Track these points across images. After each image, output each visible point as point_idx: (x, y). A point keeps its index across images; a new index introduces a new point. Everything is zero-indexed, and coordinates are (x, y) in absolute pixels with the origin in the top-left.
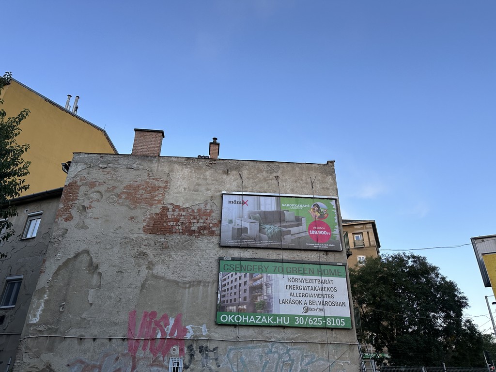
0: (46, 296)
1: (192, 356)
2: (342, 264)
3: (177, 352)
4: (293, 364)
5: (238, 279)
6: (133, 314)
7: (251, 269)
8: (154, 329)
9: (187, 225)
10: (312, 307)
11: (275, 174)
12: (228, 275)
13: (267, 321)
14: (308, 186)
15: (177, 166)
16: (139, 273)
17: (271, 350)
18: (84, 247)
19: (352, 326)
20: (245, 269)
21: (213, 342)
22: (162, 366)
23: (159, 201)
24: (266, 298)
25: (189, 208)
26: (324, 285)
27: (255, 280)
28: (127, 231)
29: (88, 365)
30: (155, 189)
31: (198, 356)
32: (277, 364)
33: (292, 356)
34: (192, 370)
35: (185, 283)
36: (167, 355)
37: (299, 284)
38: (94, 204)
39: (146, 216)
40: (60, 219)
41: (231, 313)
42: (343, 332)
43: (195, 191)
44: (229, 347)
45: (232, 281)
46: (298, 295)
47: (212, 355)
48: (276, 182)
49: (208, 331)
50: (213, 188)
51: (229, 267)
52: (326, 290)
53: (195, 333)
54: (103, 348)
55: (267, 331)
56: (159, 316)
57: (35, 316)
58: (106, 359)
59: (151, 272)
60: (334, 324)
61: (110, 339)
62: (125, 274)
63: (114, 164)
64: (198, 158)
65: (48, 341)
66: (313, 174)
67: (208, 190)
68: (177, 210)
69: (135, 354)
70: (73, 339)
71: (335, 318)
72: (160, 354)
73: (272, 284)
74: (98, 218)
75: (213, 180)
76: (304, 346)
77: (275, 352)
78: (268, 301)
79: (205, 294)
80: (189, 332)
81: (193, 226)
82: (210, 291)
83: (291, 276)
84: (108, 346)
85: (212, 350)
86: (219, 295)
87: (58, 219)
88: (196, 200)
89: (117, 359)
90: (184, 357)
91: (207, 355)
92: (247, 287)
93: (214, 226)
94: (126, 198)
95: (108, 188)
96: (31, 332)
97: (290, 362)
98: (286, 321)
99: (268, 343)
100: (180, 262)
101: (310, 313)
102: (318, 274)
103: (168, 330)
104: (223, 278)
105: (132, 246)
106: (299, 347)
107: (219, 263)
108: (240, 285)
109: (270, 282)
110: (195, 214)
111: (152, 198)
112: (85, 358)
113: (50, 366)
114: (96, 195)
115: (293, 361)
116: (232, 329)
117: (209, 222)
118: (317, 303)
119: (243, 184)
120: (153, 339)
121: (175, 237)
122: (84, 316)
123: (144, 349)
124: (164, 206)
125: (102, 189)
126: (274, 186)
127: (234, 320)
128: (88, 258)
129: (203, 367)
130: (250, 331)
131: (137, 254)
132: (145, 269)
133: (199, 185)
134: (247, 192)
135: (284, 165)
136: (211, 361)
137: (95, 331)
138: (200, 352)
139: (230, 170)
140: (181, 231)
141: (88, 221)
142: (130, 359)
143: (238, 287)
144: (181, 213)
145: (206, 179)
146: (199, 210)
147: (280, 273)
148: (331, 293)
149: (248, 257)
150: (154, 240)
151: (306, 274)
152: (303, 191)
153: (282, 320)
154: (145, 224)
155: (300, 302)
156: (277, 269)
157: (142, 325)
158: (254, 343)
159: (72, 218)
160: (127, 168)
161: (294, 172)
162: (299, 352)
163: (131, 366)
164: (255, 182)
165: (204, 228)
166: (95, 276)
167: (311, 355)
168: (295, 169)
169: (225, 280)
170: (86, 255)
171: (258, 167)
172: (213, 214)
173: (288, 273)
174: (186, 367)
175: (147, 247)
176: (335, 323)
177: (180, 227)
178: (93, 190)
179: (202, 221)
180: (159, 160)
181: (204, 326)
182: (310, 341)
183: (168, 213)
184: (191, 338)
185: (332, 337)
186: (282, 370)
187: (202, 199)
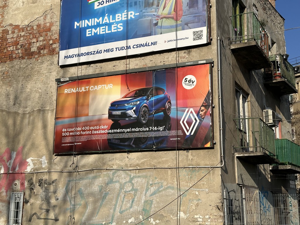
3: (19, 186)
4: (135, 195)
9: (26, 46)
17: (113, 179)
21: (52, 174)
22: (5, 201)
25: (28, 26)
31: (38, 190)
32: (118, 195)
33: (135, 185)
34: (32, 204)
36: (9, 190)
43: (33, 3)
44: (68, 179)
47: (50, 188)
49: (48, 163)
53: (35, 165)
68: (16, 31)
72: (3, 190)
79: (44, 123)
80: (29, 165)
81: (33, 47)
85: (51, 182)
90: (24, 191)
91: (46, 188)
93: (54, 43)
97: (133, 192)
99: (109, 172)
103: (10, 165)
106: (144, 174)
110: (35, 32)
115: (136, 190)
116: (72, 158)
117: (49, 38)
121: (15, 63)
124: (4, 29)
130: (90, 160)
136: (50, 194)
138: (39, 185)
140: (21, 55)
144: (20, 33)
146: (39, 26)
158: (94, 173)
162: (144, 181)
165: (44, 47)
167: (159, 183)
172: (54, 28)
174: (26, 202)
177: (20, 51)
179: (41, 39)
181: (44, 158)
182: (158, 167)
183: (8, 37)
184: (31, 171)
185: (187, 159)
186: (123, 202)
187: (41, 11)
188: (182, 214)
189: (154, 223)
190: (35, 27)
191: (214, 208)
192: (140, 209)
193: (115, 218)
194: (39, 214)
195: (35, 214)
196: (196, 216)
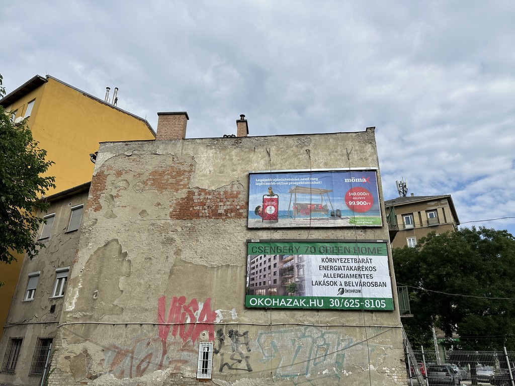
0: (80, 284)
1: (221, 340)
2: (382, 241)
3: (207, 336)
4: (328, 349)
5: (267, 261)
6: (162, 300)
7: (281, 250)
8: (184, 315)
9: (213, 208)
10: (348, 288)
11: (306, 148)
12: (256, 258)
13: (299, 304)
14: (343, 158)
15: (202, 149)
16: (167, 258)
17: (305, 334)
18: (114, 236)
19: (394, 307)
20: (275, 250)
21: (243, 326)
22: (192, 351)
23: (185, 186)
24: (297, 280)
25: (215, 191)
26: (361, 265)
27: (286, 262)
28: (154, 217)
29: (121, 350)
30: (180, 173)
31: (228, 341)
32: (311, 349)
33: (327, 340)
34: (222, 355)
35: (213, 268)
36: (196, 340)
37: (334, 264)
38: (122, 192)
39: (172, 202)
40: (90, 209)
41: (260, 296)
42: (385, 315)
43: (220, 172)
44: (260, 332)
45: (261, 264)
46: (332, 276)
47: (242, 339)
48: (307, 157)
49: (237, 315)
50: (239, 168)
51: (258, 250)
52: (364, 270)
53: (224, 317)
54: (135, 334)
55: (299, 314)
56: (188, 301)
57: (71, 304)
58: (138, 344)
59: (179, 257)
60: (373, 306)
61: (141, 325)
62: (154, 261)
63: (139, 151)
64: (224, 138)
65: (83, 327)
66: (350, 144)
67: (233, 170)
68: (203, 194)
69: (165, 339)
70: (106, 325)
71: (375, 299)
72: (189, 339)
73: (303, 266)
74: (125, 207)
75: (239, 160)
76: (339, 330)
77: (308, 336)
78: (299, 283)
79: (234, 278)
80: (218, 316)
81: (220, 209)
82: (239, 275)
83: (324, 256)
84: (139, 332)
85: (242, 334)
86: (248, 278)
87: (88, 209)
88: (222, 182)
89: (148, 344)
90: (214, 342)
91: (237, 340)
92: (277, 270)
93: (241, 208)
94: (152, 185)
95: (134, 176)
96: (68, 319)
97: (325, 346)
98: (320, 304)
99: (301, 327)
100: (208, 246)
101: (345, 295)
102: (355, 253)
103: (197, 315)
104: (252, 261)
105: (159, 233)
106: (335, 330)
107: (247, 245)
108: (270, 267)
109: (302, 264)
110: (222, 197)
111: (177, 183)
112: (118, 343)
113: (86, 351)
114: (123, 183)
115: (328, 345)
116: (262, 312)
117: (236, 204)
118: (354, 283)
119: (272, 162)
120: (182, 324)
121: (202, 221)
122: (115, 303)
123: (174, 334)
124: (189, 190)
125: (129, 177)
126: (305, 161)
127: (264, 303)
128: (118, 247)
129: (233, 352)
130: (282, 314)
131: (165, 240)
132: (173, 254)
133: (224, 166)
134: (275, 169)
135: (317, 137)
136: (241, 345)
137: (126, 317)
138: (230, 337)
139: (256, 148)
140: (207, 215)
141: (116, 210)
142: (161, 344)
143: (267, 269)
144: (207, 196)
145: (232, 159)
146: (225, 192)
147: (312, 253)
148: (369, 273)
149: (278, 238)
150: (181, 225)
151: (342, 254)
152: (338, 164)
153: (315, 303)
154: (171, 210)
155: (335, 283)
156: (309, 249)
157: (171, 311)
158: (285, 327)
159: (101, 208)
160: (151, 154)
161: (328, 144)
162: (335, 336)
163: (162, 351)
164: (284, 159)
165: (232, 211)
166: (125, 264)
167: (348, 339)
168: (329, 140)
169: (254, 263)
170: (116, 243)
171: (288, 142)
172: (240, 196)
173: (321, 253)
174: (216, 352)
175: (174, 233)
176: (375, 305)
177: (206, 211)
178: (120, 178)
179: (228, 203)
180: (183, 143)
181: (234, 310)
182: (347, 325)
183: (194, 197)
184: (220, 322)
185: (372, 320)
186: (316, 355)
187: (228, 180)
188: (372, 367)
189: (347, 375)
190: (222, 193)
191: (399, 362)
192: (333, 361)
193: (310, 369)
194: (230, 365)
195: (226, 364)
196: (384, 369)
